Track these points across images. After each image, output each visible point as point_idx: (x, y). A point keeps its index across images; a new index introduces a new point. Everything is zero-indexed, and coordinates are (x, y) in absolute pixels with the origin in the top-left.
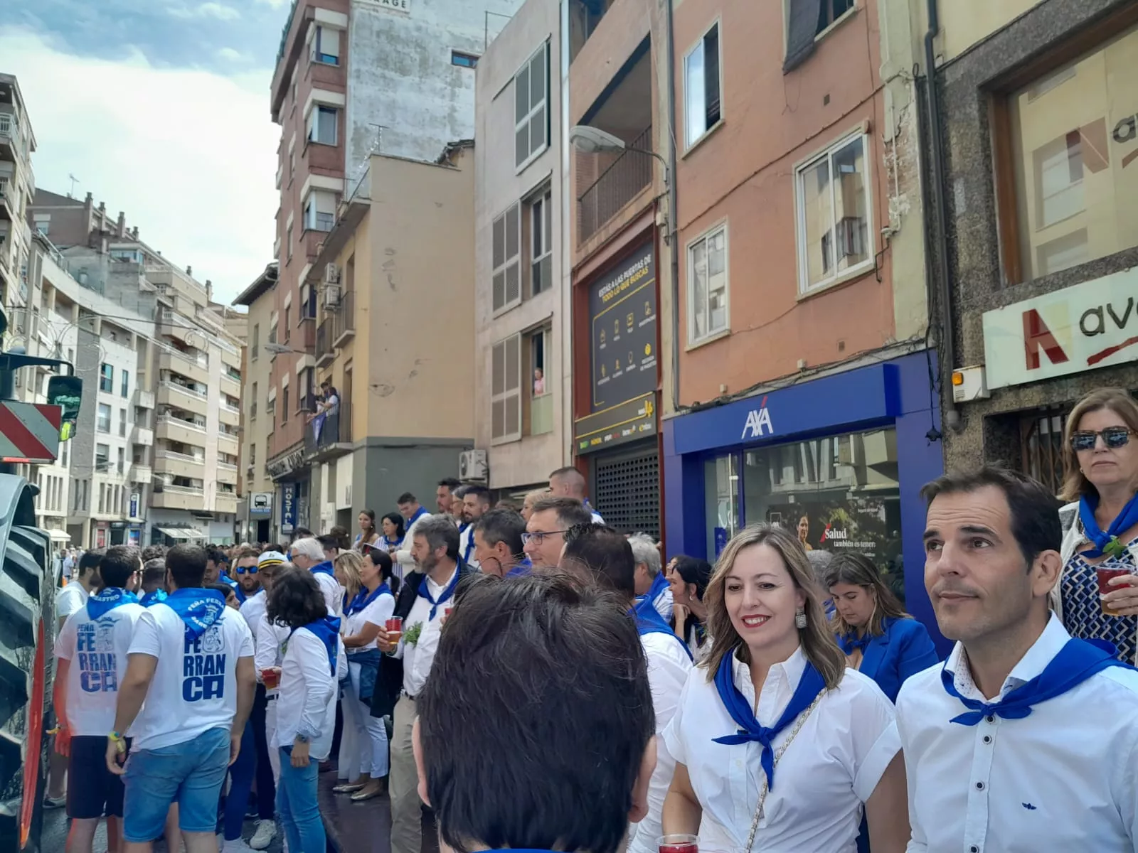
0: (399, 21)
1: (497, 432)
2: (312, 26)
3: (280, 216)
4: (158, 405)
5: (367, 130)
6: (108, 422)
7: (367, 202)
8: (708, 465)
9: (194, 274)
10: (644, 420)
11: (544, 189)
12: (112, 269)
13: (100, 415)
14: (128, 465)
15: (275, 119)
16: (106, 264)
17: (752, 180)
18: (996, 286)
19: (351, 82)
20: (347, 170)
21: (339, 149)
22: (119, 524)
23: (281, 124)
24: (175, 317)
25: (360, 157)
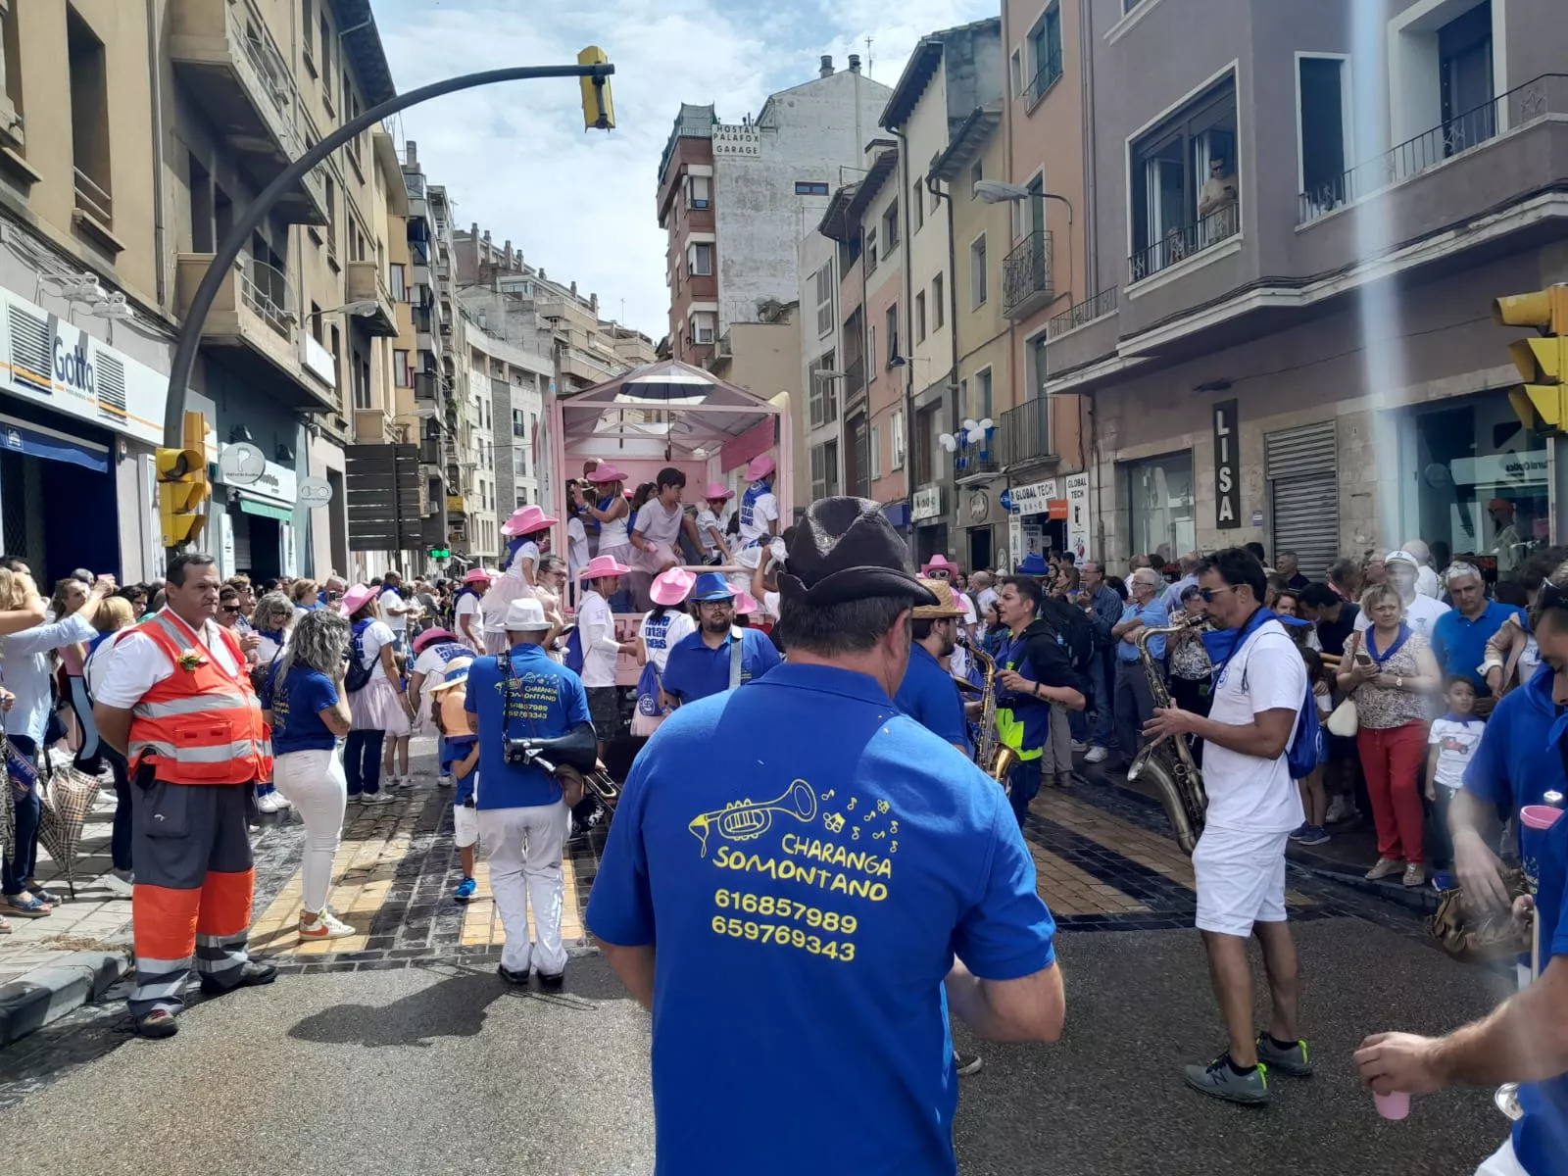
0: (752, 164)
2: (685, 178)
5: (732, 261)
6: (523, 465)
7: (729, 357)
9: (579, 292)
11: (831, 355)
12: (507, 308)
13: (516, 458)
15: (662, 225)
16: (501, 302)
19: (718, 225)
20: (720, 297)
21: (713, 279)
24: (572, 353)
25: (729, 285)
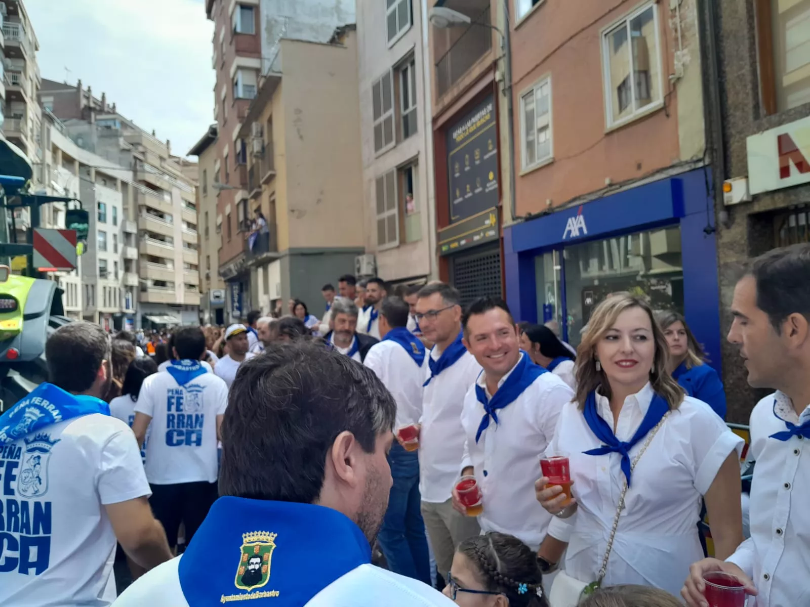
1: (381, 241)
3: (217, 89)
4: (139, 230)
5: (276, 21)
6: (105, 244)
8: (537, 259)
10: (490, 228)
11: (409, 59)
12: (99, 134)
13: (99, 239)
14: (121, 273)
15: (209, 16)
16: (95, 130)
17: (569, 44)
18: (757, 116)
20: (263, 52)
21: (257, 37)
22: (118, 315)
23: (213, 19)
25: (272, 42)
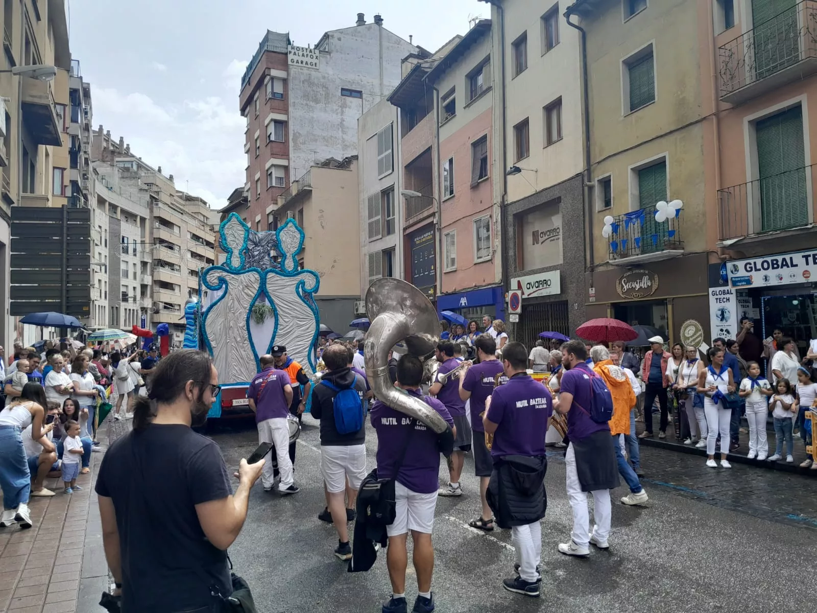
0: (314, 73)
2: (268, 78)
3: (249, 170)
4: (154, 260)
5: (299, 134)
6: (127, 271)
7: (310, 189)
11: (391, 189)
12: (120, 176)
13: (123, 266)
14: (138, 297)
15: (243, 114)
16: (117, 172)
17: (462, 220)
18: (514, 272)
19: (291, 109)
20: (290, 156)
21: (285, 144)
23: (246, 116)
24: (160, 205)
25: (297, 148)
